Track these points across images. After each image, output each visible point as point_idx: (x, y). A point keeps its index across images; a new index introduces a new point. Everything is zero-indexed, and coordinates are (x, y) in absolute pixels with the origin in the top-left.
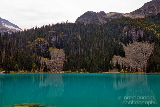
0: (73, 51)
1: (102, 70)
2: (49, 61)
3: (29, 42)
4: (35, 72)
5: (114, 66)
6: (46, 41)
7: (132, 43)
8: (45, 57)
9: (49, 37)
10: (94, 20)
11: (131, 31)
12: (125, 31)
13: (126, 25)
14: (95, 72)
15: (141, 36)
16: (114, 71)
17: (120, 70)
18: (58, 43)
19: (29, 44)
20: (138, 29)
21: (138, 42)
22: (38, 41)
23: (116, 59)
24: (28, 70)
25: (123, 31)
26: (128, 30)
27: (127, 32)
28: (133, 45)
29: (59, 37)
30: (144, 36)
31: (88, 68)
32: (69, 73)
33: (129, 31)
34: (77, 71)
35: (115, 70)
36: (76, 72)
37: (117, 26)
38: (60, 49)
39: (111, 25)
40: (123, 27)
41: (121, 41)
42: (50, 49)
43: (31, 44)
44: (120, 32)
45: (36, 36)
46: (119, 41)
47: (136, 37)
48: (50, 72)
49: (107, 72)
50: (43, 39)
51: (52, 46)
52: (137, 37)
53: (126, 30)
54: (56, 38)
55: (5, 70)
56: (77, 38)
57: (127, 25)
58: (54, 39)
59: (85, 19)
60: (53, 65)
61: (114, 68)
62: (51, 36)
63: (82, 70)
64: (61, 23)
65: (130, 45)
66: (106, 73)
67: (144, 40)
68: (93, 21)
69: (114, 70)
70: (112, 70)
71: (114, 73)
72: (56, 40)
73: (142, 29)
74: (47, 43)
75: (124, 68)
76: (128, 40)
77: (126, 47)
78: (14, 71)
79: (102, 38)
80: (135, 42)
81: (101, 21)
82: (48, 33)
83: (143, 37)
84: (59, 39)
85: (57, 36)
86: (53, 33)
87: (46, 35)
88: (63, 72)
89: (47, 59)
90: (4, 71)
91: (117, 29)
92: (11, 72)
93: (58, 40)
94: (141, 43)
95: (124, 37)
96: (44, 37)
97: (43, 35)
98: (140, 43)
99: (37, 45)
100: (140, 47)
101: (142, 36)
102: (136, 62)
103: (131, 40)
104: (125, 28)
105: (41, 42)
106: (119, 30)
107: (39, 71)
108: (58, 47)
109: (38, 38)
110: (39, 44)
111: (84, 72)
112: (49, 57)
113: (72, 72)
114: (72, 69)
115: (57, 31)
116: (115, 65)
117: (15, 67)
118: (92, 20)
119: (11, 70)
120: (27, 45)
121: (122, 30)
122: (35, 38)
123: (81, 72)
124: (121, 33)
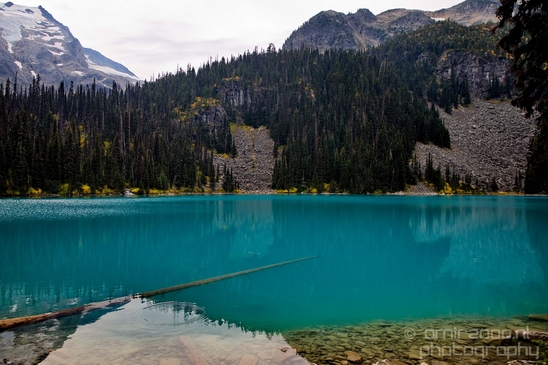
0: (296, 132)
1: (386, 185)
2: (231, 160)
3: (176, 110)
4: (203, 191)
5: (420, 176)
6: (219, 106)
7: (467, 103)
8: (220, 151)
9: (227, 95)
10: (341, 37)
11: (464, 67)
12: (445, 68)
13: (448, 48)
14: (364, 192)
15: (498, 81)
16: (420, 190)
17: (439, 187)
18: (251, 110)
19: (176, 116)
20: (489, 58)
21: (488, 99)
22: (198, 107)
23: (424, 153)
24: (187, 186)
25: (439, 67)
26: (455, 64)
27: (450, 70)
28: (471, 110)
29: (252, 95)
30: (507, 80)
31: (343, 179)
32: (291, 194)
33: (459, 66)
34: (315, 190)
35: (423, 186)
36: (309, 192)
37: (419, 54)
38: (256, 127)
39: (398, 50)
40: (439, 53)
41: (433, 97)
42: (233, 127)
43: (183, 115)
44: (428, 70)
45: (193, 92)
46: (426, 97)
47: (480, 85)
48: (240, 192)
49: (401, 193)
50: (212, 102)
51: (234, 120)
52: (484, 84)
53: (449, 64)
54: (245, 96)
55: (136, 186)
56: (303, 94)
57: (452, 47)
58: (238, 100)
59: (314, 35)
60: (246, 173)
61: (421, 180)
62: (231, 90)
63: (326, 186)
64: (255, 53)
65: (462, 109)
66: (396, 193)
67: (508, 92)
68: (336, 42)
69: (421, 185)
70: (415, 187)
71: (421, 193)
72: (245, 102)
73: (501, 59)
74: (222, 112)
75: (454, 182)
76: (457, 94)
77: (449, 117)
78: (159, 188)
79: (378, 91)
80: (477, 101)
81: (360, 39)
82: (223, 84)
83: (504, 84)
84: (252, 100)
85: (246, 89)
86: (236, 82)
87: (216, 88)
88: (275, 192)
89: (226, 156)
90: (136, 190)
91: (417, 61)
92: (151, 191)
93: (250, 101)
94: (496, 101)
95: (441, 86)
96: (215, 94)
97: (211, 89)
98: (495, 104)
99: (196, 117)
100: (493, 116)
101: (501, 80)
102: (486, 162)
103: (463, 96)
104: (443, 58)
105: (207, 108)
106: (426, 65)
107: (214, 190)
108: (252, 121)
109: (199, 99)
110: (202, 114)
111: (332, 190)
112: (231, 151)
113: (299, 192)
114: (300, 182)
115: (245, 77)
116: (423, 172)
117: (160, 179)
118: (335, 39)
119: (152, 187)
120: (173, 118)
121: (435, 65)
122: (190, 99)
123: (325, 190)
124: (431, 73)
